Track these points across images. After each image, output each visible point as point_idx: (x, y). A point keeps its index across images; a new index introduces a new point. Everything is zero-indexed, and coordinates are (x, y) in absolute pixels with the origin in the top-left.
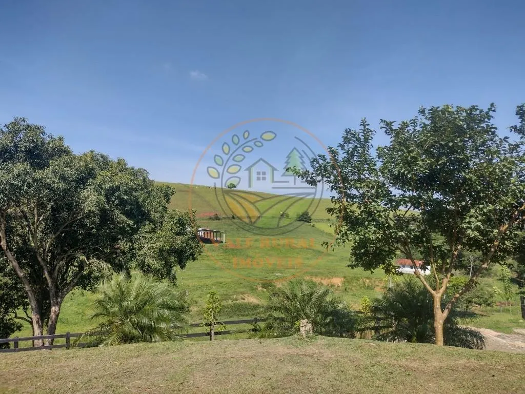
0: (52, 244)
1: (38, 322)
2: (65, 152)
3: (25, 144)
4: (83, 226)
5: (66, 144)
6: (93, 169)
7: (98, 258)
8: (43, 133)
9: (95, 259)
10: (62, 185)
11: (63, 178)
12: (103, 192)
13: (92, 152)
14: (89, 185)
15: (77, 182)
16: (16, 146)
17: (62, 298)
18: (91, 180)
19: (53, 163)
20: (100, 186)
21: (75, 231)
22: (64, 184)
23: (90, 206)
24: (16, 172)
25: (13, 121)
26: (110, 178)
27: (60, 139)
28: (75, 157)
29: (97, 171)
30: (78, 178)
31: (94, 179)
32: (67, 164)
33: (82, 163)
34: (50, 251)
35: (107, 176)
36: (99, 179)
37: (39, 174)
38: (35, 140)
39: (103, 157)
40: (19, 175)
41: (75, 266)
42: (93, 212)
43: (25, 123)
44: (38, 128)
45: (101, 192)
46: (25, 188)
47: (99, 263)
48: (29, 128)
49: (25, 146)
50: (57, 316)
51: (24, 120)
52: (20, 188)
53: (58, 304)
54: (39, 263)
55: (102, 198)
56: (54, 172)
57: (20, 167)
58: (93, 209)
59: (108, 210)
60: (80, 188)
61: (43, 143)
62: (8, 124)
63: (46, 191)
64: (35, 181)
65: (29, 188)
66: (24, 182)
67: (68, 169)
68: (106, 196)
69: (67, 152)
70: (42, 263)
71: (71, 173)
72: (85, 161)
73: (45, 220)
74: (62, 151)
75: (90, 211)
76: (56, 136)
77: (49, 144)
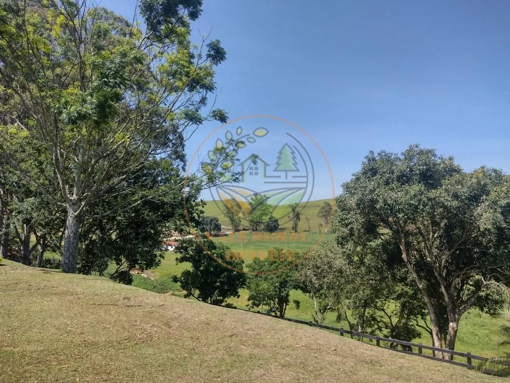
0: (447, 261)
1: (437, 335)
2: (455, 171)
3: (419, 168)
4: (478, 244)
5: (456, 163)
6: (485, 185)
7: (497, 280)
8: (435, 155)
9: (493, 281)
10: (455, 203)
11: (456, 196)
12: (499, 210)
13: (483, 168)
14: (483, 202)
15: (469, 199)
16: (411, 170)
17: (460, 315)
18: (484, 197)
19: (445, 182)
20: (495, 202)
21: (469, 248)
22: (457, 202)
23: (485, 224)
24: (412, 193)
25: (408, 148)
26: (506, 194)
27: (451, 159)
28: (465, 175)
29: (489, 187)
30: (471, 196)
31: (487, 195)
32: (459, 182)
33: (474, 180)
34: (445, 267)
35: (502, 192)
36: (493, 195)
37: (433, 193)
38: (428, 163)
39: (495, 171)
40: (415, 196)
41: (471, 285)
42: (489, 230)
43: (418, 149)
44: (429, 151)
45: (496, 209)
46: (421, 207)
47: (498, 286)
48: (421, 153)
49: (419, 170)
50: (456, 332)
51: (417, 147)
52: (416, 207)
53: (457, 321)
54: (435, 278)
55: (499, 215)
56: (446, 190)
57: (415, 188)
58: (489, 227)
59: (505, 228)
60: (474, 206)
61: (435, 165)
62: (404, 152)
63: (441, 210)
64: (430, 199)
65: (424, 206)
66: (420, 201)
67: (460, 187)
68: (502, 213)
69: (458, 171)
70: (439, 278)
71: (463, 191)
72: (477, 178)
73: (440, 237)
74: (453, 171)
75: (486, 229)
76: (446, 157)
77: (440, 165)
